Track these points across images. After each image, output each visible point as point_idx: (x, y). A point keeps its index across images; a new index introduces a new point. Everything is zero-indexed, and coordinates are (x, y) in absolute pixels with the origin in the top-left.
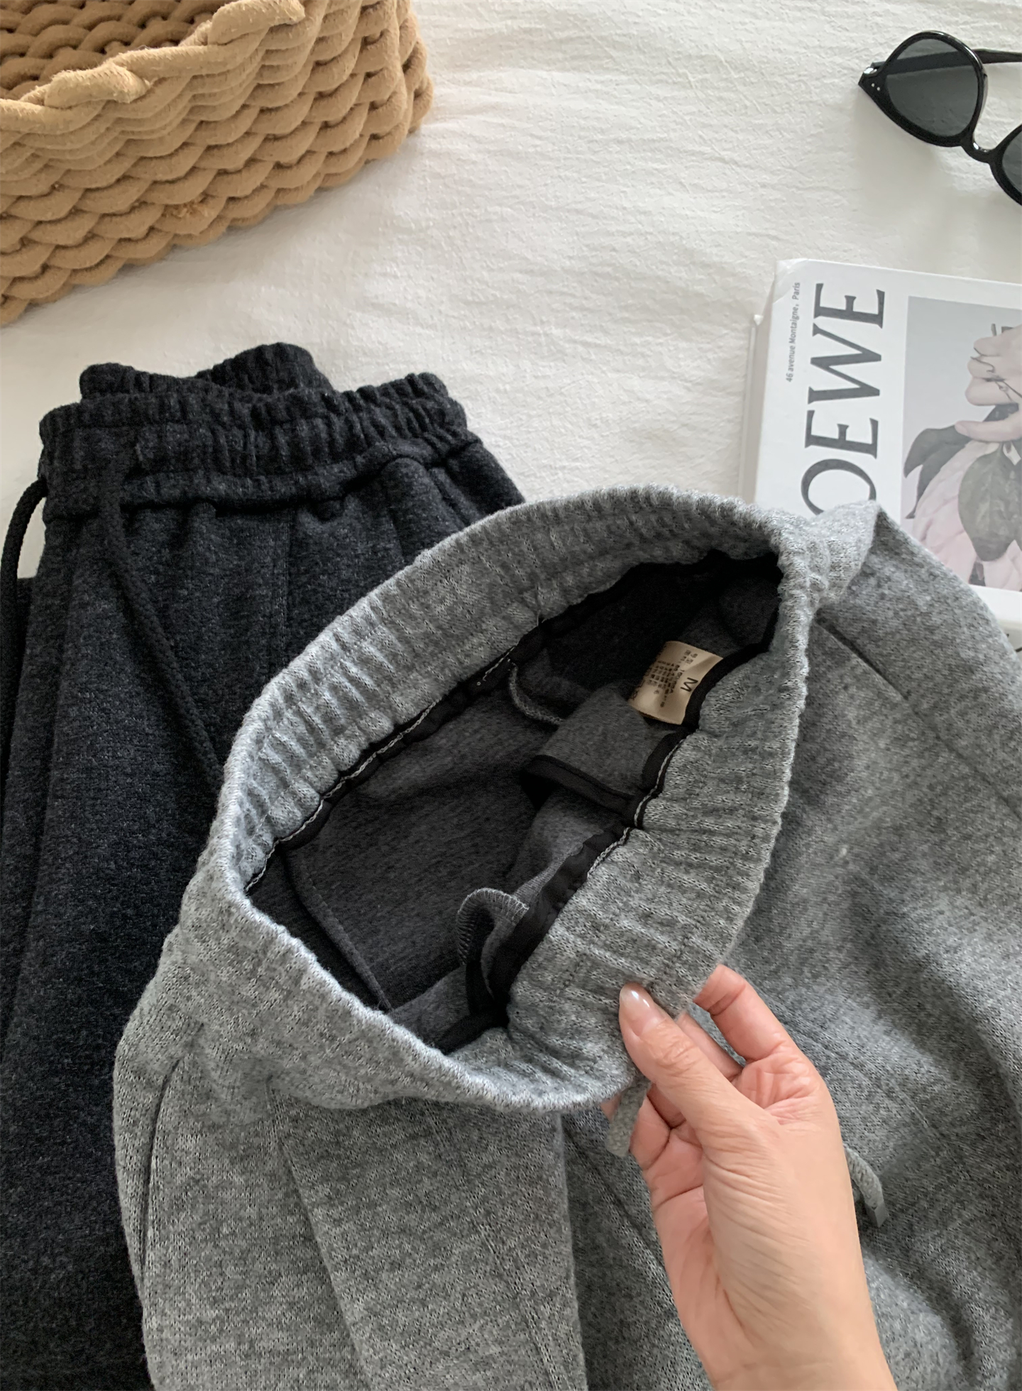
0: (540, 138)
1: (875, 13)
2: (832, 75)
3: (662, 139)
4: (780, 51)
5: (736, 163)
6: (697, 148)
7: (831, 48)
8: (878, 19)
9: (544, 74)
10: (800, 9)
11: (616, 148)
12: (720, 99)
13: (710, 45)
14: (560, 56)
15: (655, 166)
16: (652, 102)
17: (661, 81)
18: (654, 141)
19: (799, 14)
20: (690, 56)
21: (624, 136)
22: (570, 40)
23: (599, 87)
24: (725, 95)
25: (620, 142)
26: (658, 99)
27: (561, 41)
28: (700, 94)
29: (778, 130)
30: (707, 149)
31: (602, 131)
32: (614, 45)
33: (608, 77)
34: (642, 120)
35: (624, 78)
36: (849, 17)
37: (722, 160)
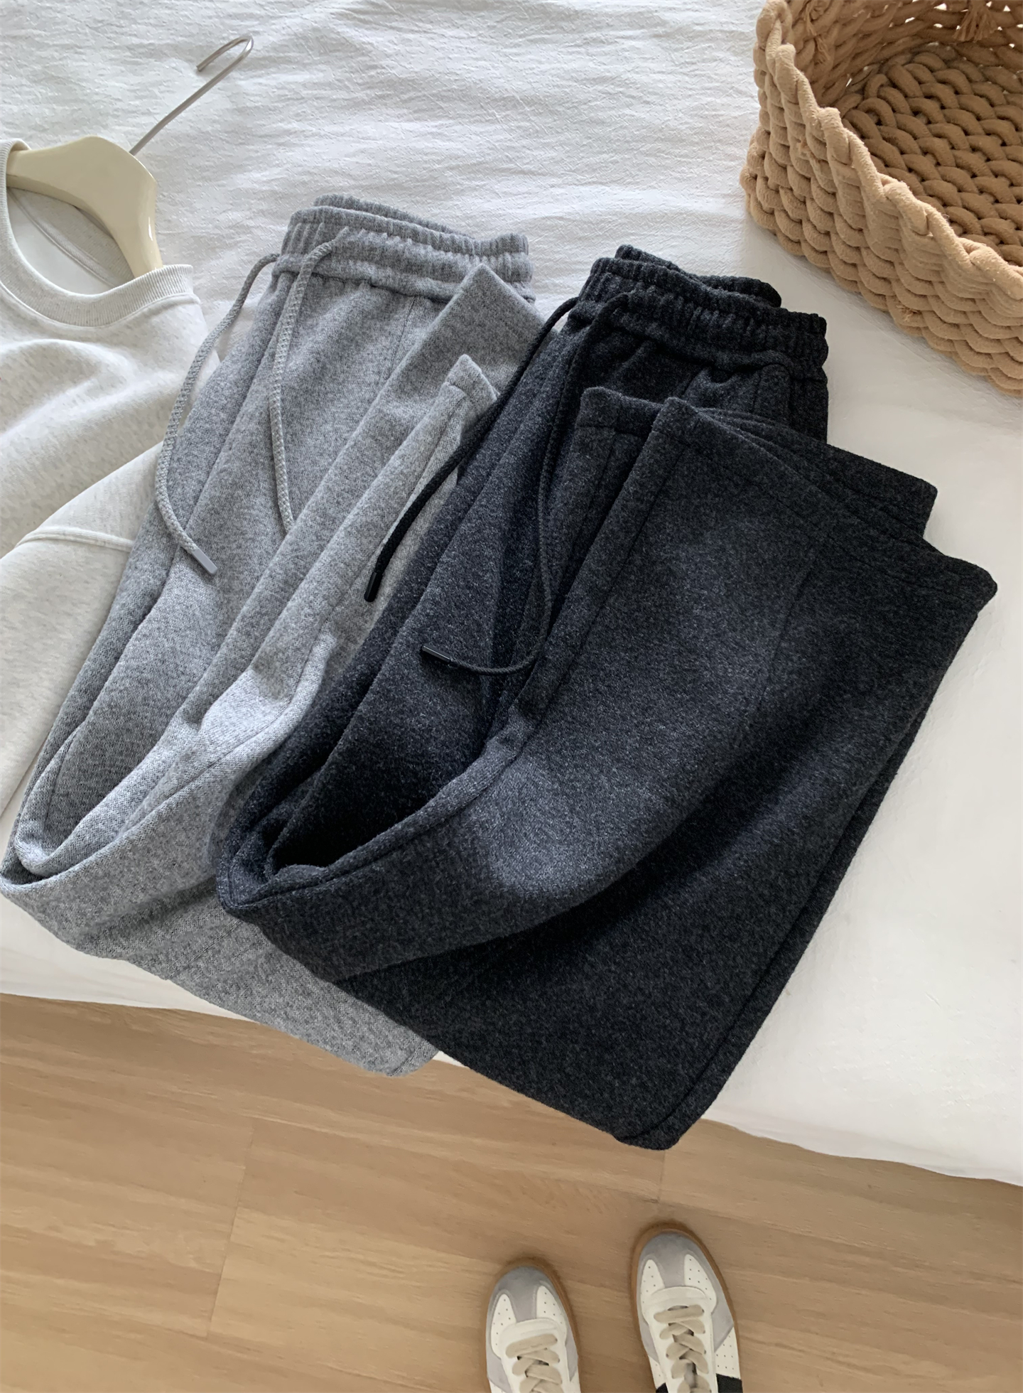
0: (395, 173)
1: (624, 50)
2: (596, 100)
3: (480, 163)
4: (558, 86)
5: (532, 173)
6: (505, 166)
7: (594, 79)
8: (626, 54)
9: (396, 125)
10: (571, 53)
11: (449, 173)
12: (519, 127)
13: (509, 89)
14: (405, 111)
15: (477, 183)
16: (473, 136)
17: (477, 121)
18: (475, 165)
19: (570, 57)
20: (495, 100)
21: (454, 163)
22: (411, 99)
23: (434, 130)
24: (522, 124)
25: (451, 169)
26: (476, 134)
27: (405, 101)
28: (505, 127)
29: (561, 145)
30: (512, 165)
31: (439, 162)
32: (442, 98)
33: (440, 122)
34: (466, 150)
35: (451, 121)
36: (606, 54)
37: (523, 172)
